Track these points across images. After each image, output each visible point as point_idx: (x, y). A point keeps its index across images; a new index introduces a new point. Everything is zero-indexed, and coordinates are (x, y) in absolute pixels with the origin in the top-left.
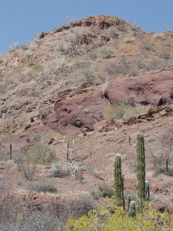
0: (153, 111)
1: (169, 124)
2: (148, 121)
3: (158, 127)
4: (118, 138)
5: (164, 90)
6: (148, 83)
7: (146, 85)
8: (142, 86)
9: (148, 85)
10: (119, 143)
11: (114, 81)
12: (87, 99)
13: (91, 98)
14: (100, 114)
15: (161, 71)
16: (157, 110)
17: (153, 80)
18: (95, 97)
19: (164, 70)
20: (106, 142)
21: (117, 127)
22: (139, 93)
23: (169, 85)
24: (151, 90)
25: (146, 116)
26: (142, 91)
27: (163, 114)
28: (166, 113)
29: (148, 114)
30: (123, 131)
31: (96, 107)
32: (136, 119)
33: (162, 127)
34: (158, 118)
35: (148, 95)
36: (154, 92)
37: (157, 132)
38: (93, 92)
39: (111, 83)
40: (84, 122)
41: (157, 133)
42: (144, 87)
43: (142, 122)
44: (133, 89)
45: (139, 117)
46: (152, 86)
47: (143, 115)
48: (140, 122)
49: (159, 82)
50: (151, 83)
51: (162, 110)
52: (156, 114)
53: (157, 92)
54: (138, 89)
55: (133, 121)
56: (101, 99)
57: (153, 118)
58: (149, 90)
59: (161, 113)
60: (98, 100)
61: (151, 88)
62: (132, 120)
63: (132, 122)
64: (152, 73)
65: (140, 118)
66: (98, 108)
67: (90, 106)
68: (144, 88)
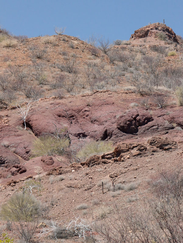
0: (122, 150)
1: (147, 166)
2: (114, 162)
3: (134, 170)
4: (83, 184)
5: (105, 119)
6: (81, 108)
7: (79, 111)
8: (74, 113)
9: (83, 112)
10: (86, 190)
11: (36, 105)
12: (3, 129)
13: (8, 127)
14: (25, 148)
15: (94, 93)
16: (127, 148)
17: (88, 105)
18: (14, 126)
19: (98, 91)
20: (67, 189)
21: (74, 169)
22: (72, 122)
23: (110, 113)
24: (87, 118)
25: (112, 156)
26: (76, 119)
27: (136, 154)
28: (138, 152)
29: (115, 153)
30: (86, 175)
31: (17, 140)
32: (99, 159)
33: (139, 170)
34: (129, 158)
35: (84, 124)
36: (92, 121)
37: (135, 177)
38: (9, 119)
39: (32, 108)
40: (5, 159)
41: (135, 179)
42: (76, 114)
43: (107, 162)
44: (63, 116)
45: (103, 157)
46: (87, 113)
47: (108, 155)
48: (105, 163)
49: (97, 107)
50: (87, 109)
51: (132, 149)
52: (126, 153)
53: (95, 121)
54: (71, 117)
55: (96, 161)
56: (21, 128)
57: (122, 159)
58: (84, 118)
59: (132, 152)
60: (18, 130)
61: (87, 116)
62: (94, 160)
63: (94, 162)
64: (84, 96)
65: (105, 158)
66: (21, 140)
67: (8, 137)
68: (77, 116)
